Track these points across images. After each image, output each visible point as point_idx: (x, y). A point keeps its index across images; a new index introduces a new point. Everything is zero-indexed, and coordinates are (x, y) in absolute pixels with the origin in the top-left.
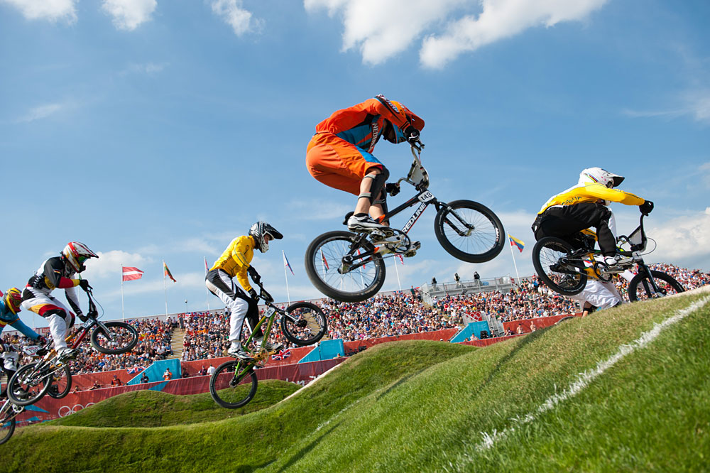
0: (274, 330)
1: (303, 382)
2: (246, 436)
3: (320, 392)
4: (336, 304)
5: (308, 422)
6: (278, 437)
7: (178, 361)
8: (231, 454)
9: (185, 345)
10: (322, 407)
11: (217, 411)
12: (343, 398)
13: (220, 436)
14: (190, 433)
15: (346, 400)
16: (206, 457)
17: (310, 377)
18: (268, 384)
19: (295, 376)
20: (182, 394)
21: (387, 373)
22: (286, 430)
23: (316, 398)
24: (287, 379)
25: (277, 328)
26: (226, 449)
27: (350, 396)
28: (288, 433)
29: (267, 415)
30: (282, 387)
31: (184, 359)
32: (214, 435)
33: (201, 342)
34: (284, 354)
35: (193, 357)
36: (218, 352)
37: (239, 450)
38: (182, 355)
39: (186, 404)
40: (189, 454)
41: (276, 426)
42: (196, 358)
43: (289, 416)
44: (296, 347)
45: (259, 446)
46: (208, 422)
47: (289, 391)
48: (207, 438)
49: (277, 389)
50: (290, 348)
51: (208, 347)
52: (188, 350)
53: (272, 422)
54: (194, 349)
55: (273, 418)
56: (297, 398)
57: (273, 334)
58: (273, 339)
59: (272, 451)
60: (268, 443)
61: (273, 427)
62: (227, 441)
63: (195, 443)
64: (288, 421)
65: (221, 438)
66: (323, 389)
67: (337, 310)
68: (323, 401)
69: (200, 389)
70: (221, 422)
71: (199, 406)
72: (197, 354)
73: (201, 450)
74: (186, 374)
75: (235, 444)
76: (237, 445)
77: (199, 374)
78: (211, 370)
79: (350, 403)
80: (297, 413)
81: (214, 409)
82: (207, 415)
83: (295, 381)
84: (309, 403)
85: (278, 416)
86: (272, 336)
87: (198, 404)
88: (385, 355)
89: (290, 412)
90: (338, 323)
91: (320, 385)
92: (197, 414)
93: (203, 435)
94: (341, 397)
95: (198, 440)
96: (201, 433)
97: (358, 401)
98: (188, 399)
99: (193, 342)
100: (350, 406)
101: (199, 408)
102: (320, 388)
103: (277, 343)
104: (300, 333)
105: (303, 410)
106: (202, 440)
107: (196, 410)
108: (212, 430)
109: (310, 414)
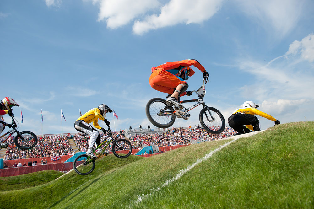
0: (54, 146)
1: (66, 171)
2: (33, 197)
3: (72, 176)
4: (85, 136)
5: (65, 190)
6: (50, 197)
7: (2, 160)
8: (25, 206)
9: (7, 152)
10: (73, 183)
11: (21, 185)
12: (83, 179)
13: (20, 197)
14: (4, 195)
15: (84, 180)
16: (11, 207)
17: (70, 169)
18: (48, 172)
19: (62, 169)
20: (3, 176)
21: (105, 168)
22: (54, 194)
23: (70, 179)
24: (58, 170)
25: (55, 145)
26: (23, 203)
27: (86, 178)
28: (55, 195)
29: (45, 187)
30: (55, 174)
31: (5, 159)
32: (17, 196)
33: (16, 151)
34: (58, 158)
35: (11, 158)
36: (24, 156)
37: (29, 204)
38: (5, 157)
39: (4, 181)
40: (3, 206)
41: (49, 192)
42: (12, 158)
43: (56, 187)
44: (64, 155)
45: (40, 202)
46: (14, 191)
47: (58, 176)
48: (13, 198)
49: (52, 174)
50: (61, 155)
51: (19, 154)
52: (8, 155)
53: (47, 190)
54: (11, 154)
55: (48, 188)
56: (60, 179)
57: (53, 148)
58: (53, 151)
59: (46, 204)
60: (45, 200)
61: (48, 192)
62: (24, 200)
63: (6, 201)
64: (56, 190)
65: (21, 198)
66: (74, 175)
67: (85, 138)
68: (73, 181)
69: (13, 174)
70: (21, 190)
71: (12, 182)
72: (13, 157)
73: (9, 204)
74: (6, 167)
75: (27, 201)
76: (29, 202)
77: (13, 167)
78: (19, 165)
79: (86, 182)
80: (60, 186)
81: (19, 184)
82: (15, 187)
83: (62, 171)
84: (66, 181)
85: (51, 188)
86: (53, 149)
87: (11, 181)
88: (104, 160)
89: (57, 185)
90: (85, 144)
91: (73, 173)
92: (10, 186)
93: (11, 197)
94: (82, 178)
95: (8, 199)
96: (10, 196)
97: (90, 181)
98: (6, 179)
99: (11, 151)
100: (86, 183)
101: (11, 183)
102: (72, 174)
103: (55, 153)
104: (66, 148)
105: (63, 185)
106: (10, 199)
107: (9, 184)
108: (16, 194)
109: (66, 187)
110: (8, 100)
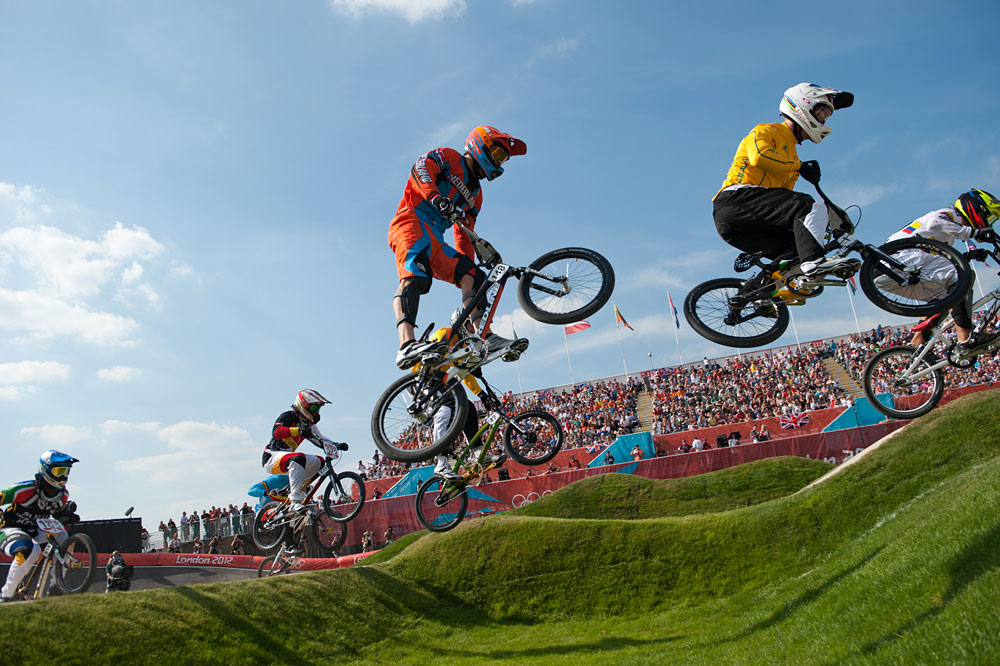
0: (779, 385)
1: (833, 459)
2: (765, 533)
3: (874, 470)
4: (875, 341)
5: (859, 514)
6: (814, 535)
7: (649, 434)
8: (747, 558)
9: (656, 413)
10: (880, 493)
11: (711, 500)
12: (915, 479)
13: (728, 532)
14: (686, 527)
15: (921, 481)
16: (711, 559)
17: (844, 451)
18: (781, 462)
19: (819, 452)
20: (660, 478)
21: (989, 439)
22: (825, 526)
23: (868, 479)
24: (808, 456)
25: (783, 383)
26: (738, 550)
27: (926, 476)
28: (829, 530)
29: (792, 504)
30: (803, 467)
31: (656, 432)
32: (719, 530)
33: (677, 409)
34: (799, 419)
35: (668, 429)
36: (702, 420)
37: (758, 552)
38: (654, 426)
39: (668, 491)
40: (688, 555)
41: (810, 520)
42: (672, 430)
43: (828, 506)
44: (816, 408)
45: (786, 547)
46: (709, 514)
47: (814, 473)
48: (710, 535)
49: (796, 469)
50: (807, 411)
51: (687, 415)
52: (660, 420)
53: (802, 514)
54: (668, 418)
55: (803, 508)
56: (836, 480)
57: (778, 391)
58: (780, 398)
59: (808, 556)
60: (800, 544)
61: (804, 520)
62: (739, 539)
63: (694, 541)
64: (827, 513)
65: (730, 535)
66: (879, 466)
67: (877, 349)
68: (879, 485)
69: (683, 472)
70: (727, 514)
71: (686, 494)
72: (673, 425)
73: (704, 550)
74: (661, 452)
75: (751, 544)
76: (754, 546)
77: (679, 452)
79: (928, 487)
80: (839, 501)
81: (707, 497)
82: (699, 506)
83: (821, 458)
84: (857, 487)
85: (811, 506)
86: (778, 395)
87: (685, 491)
88: (981, 411)
89: (829, 499)
90: (880, 369)
91: (872, 460)
92: (683, 504)
93: (703, 531)
94: (910, 477)
95: (697, 537)
96: (701, 528)
97: (942, 484)
98: (669, 484)
99: (665, 408)
100: (929, 491)
101: (686, 497)
102: (873, 465)
103: (787, 405)
104: (820, 387)
105: (848, 498)
106: (703, 538)
107: (682, 500)
108: (715, 524)
109: (861, 503)
110: (302, 398)
